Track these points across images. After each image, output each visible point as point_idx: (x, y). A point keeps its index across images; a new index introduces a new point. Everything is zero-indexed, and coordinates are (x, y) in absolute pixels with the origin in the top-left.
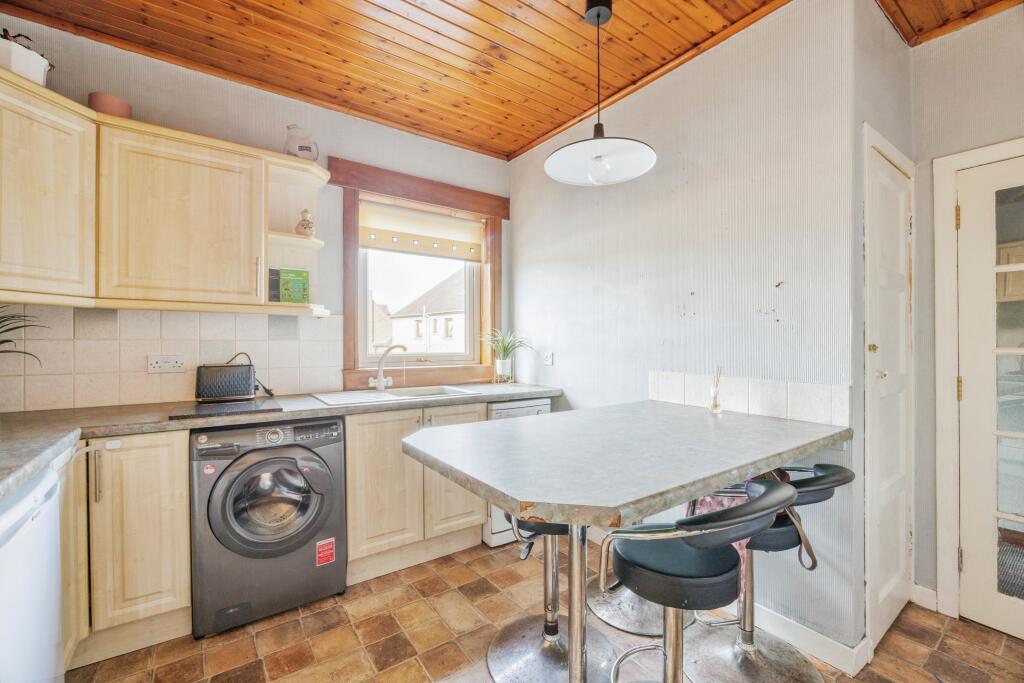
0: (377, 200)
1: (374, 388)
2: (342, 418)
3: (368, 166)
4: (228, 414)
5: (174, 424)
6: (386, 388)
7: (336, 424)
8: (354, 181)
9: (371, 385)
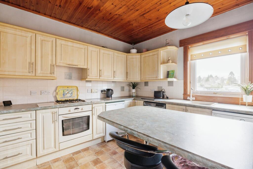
0: (195, 46)
1: (189, 100)
2: (165, 104)
3: (188, 38)
4: (147, 99)
5: (141, 100)
6: (193, 100)
7: (164, 105)
8: (186, 44)
9: (188, 99)
